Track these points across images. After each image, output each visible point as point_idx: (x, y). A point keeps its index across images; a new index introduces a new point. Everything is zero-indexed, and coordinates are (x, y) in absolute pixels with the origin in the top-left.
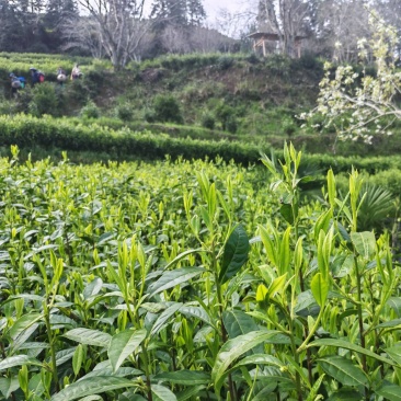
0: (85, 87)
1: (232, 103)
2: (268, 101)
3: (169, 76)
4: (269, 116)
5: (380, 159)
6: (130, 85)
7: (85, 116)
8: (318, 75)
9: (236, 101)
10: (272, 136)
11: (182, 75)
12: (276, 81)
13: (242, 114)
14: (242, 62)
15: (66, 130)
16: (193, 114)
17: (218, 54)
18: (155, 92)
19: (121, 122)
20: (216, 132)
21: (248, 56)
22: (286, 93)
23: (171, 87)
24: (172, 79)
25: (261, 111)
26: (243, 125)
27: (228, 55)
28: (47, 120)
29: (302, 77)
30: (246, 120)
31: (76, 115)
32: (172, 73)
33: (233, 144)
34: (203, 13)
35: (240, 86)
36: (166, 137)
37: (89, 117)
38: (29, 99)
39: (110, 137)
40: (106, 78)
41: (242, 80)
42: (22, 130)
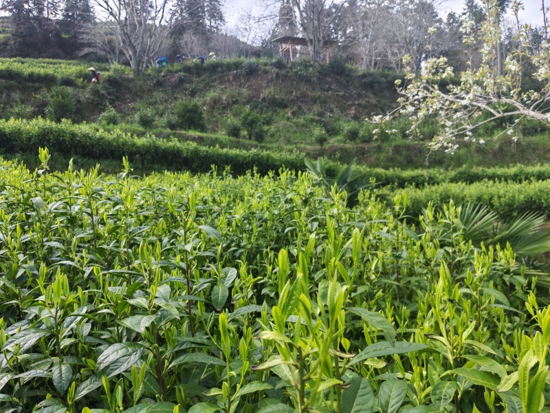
0: (103, 92)
1: (258, 110)
2: (295, 108)
3: (190, 82)
4: (297, 125)
5: (424, 172)
6: (149, 90)
7: (104, 122)
8: (347, 82)
9: (261, 109)
10: (302, 146)
11: (204, 80)
12: (304, 87)
13: (268, 123)
14: (268, 68)
15: (86, 136)
16: (217, 122)
17: (243, 58)
18: (176, 99)
19: (141, 129)
20: (242, 140)
21: (274, 60)
22: (314, 100)
23: (193, 94)
24: (194, 85)
25: (288, 119)
26: (269, 133)
27: (253, 60)
28: (66, 125)
29: (331, 83)
30: (273, 128)
31: (94, 121)
32: (194, 79)
33: (265, 153)
34: (221, 18)
35: (265, 93)
36: (193, 145)
37: (108, 124)
38: (45, 104)
39: (134, 145)
40: (125, 83)
41: (268, 87)
42: (39, 136)
